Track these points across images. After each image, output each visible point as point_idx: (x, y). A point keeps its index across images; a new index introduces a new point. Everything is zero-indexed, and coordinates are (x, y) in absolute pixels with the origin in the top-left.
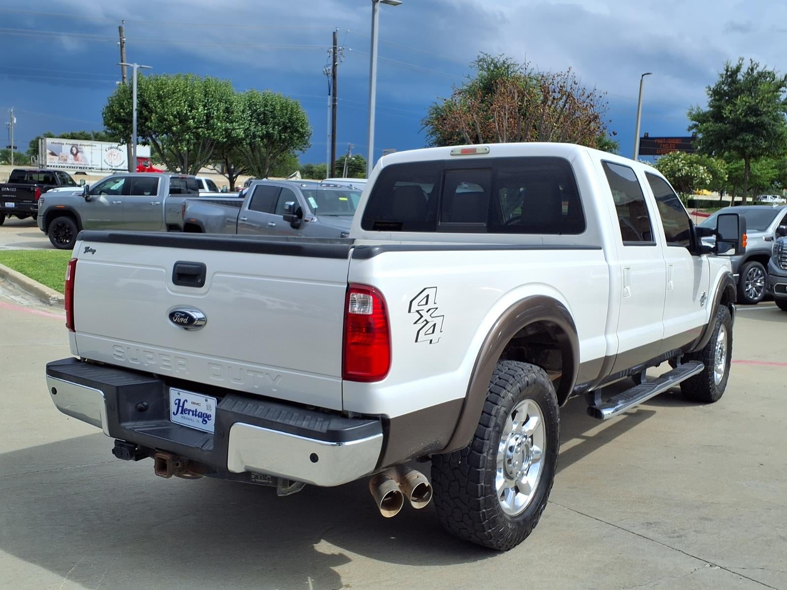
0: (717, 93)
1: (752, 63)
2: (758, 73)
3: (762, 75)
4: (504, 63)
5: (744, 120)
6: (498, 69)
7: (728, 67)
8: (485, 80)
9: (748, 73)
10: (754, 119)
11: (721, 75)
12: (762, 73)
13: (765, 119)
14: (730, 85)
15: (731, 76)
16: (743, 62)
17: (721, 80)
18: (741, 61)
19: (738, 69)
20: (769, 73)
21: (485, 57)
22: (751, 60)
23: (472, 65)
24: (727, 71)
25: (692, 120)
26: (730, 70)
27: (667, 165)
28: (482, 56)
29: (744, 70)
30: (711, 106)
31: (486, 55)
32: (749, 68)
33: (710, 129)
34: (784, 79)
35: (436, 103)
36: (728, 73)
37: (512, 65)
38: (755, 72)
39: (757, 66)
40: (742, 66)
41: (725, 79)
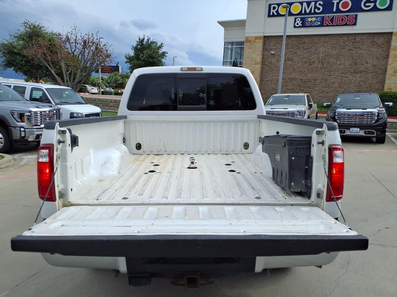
0: (136, 49)
1: (148, 37)
2: (151, 42)
3: (152, 43)
4: (38, 26)
5: (147, 60)
6: (36, 28)
7: (140, 38)
8: (30, 33)
9: (147, 42)
10: (152, 60)
11: (137, 41)
12: (152, 42)
13: (155, 60)
14: (141, 46)
15: (141, 42)
16: (145, 37)
17: (137, 43)
18: (144, 36)
19: (144, 39)
20: (155, 42)
21: (28, 22)
22: (147, 36)
23: (21, 25)
24: (139, 40)
25: (127, 59)
26: (140, 39)
27: (113, 78)
28: (26, 21)
29: (145, 40)
30: (134, 54)
31: (28, 21)
32: (147, 40)
33: (135, 63)
34: (160, 45)
35: (3, 42)
36: (140, 41)
37: (42, 27)
38: (150, 41)
39: (150, 39)
40: (145, 38)
41: (139, 43)
